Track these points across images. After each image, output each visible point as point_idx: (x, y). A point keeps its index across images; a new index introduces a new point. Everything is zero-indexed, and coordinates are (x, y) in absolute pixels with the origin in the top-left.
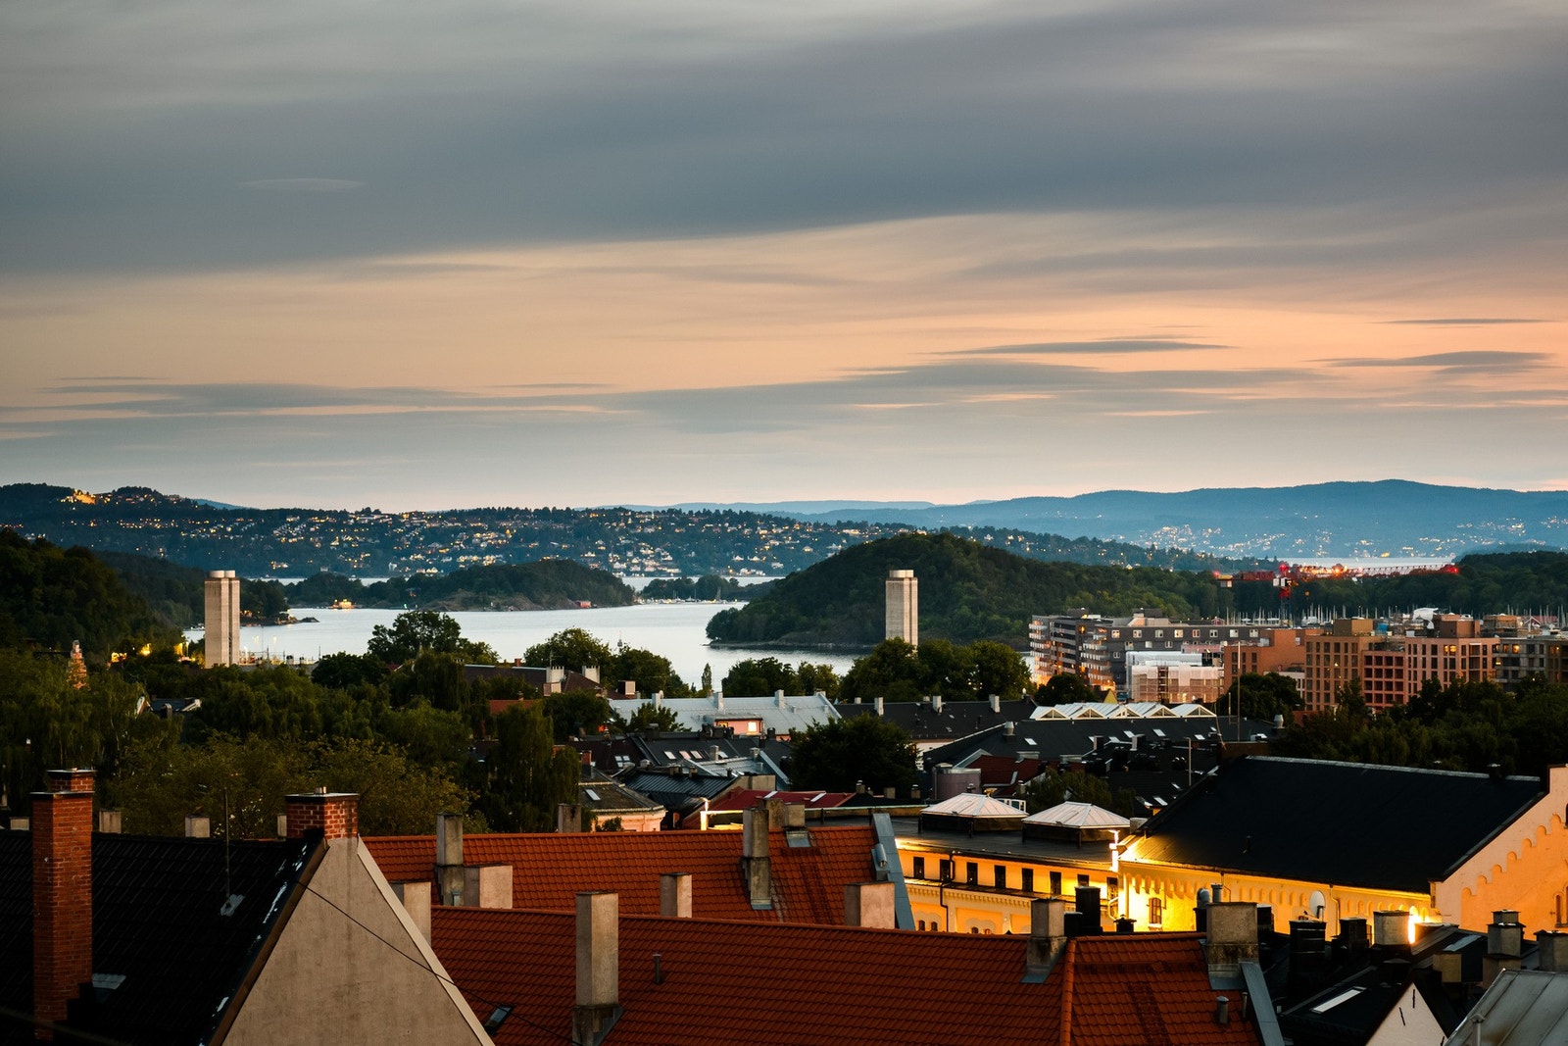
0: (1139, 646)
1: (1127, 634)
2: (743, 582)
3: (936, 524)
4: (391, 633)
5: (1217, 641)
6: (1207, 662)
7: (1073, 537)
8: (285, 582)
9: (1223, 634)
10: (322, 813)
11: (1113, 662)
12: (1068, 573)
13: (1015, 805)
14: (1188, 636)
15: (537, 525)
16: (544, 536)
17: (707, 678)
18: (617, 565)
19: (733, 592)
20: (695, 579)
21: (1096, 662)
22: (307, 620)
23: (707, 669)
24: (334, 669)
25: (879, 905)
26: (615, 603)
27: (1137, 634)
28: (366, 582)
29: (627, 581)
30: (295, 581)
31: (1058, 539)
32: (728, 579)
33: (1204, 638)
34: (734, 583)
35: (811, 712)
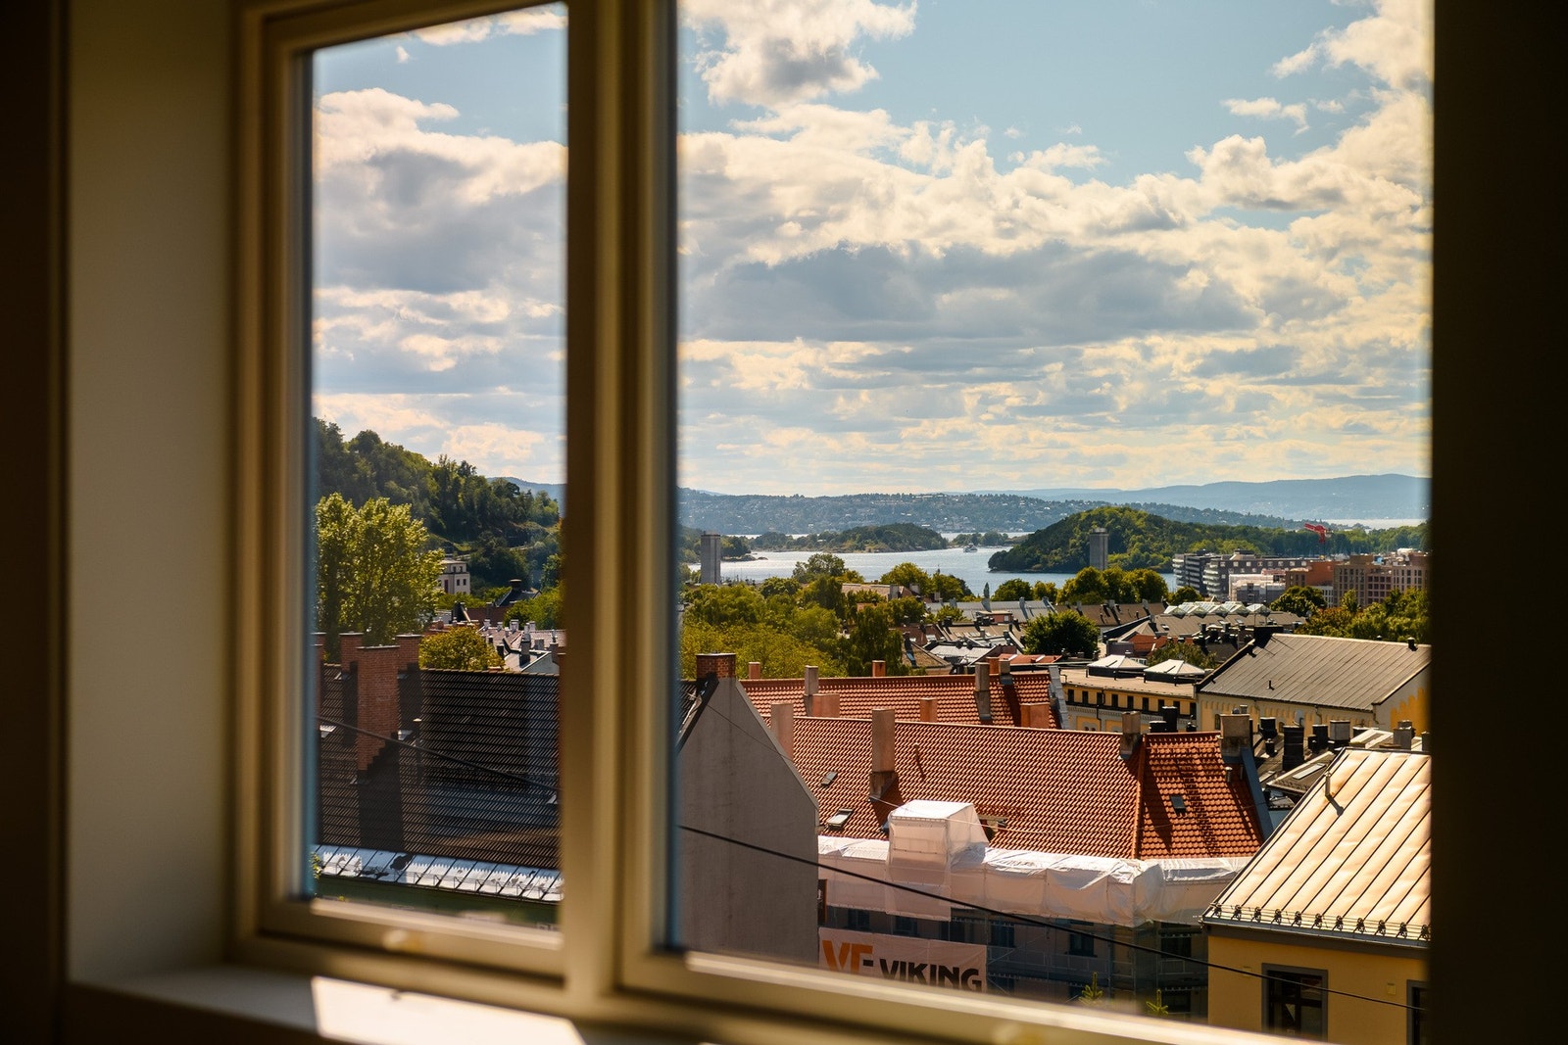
0: (1237, 571)
1: (1229, 564)
2: (1011, 535)
3: (1121, 502)
4: (806, 566)
5: (1282, 568)
6: (1276, 580)
7: (1202, 509)
8: (749, 537)
9: (1286, 564)
10: (716, 664)
11: (1221, 580)
12: (1197, 530)
13: (1141, 662)
14: (1265, 565)
15: (893, 503)
16: (899, 509)
17: (986, 592)
18: (939, 526)
19: (1004, 542)
20: (983, 534)
21: (1211, 580)
22: (761, 558)
23: (987, 585)
24: (771, 588)
25: (1040, 716)
26: (936, 548)
27: (1236, 564)
28: (795, 537)
29: (943, 535)
30: (755, 537)
31: (1195, 510)
32: (1002, 534)
33: (1275, 565)
34: (1006, 537)
35: (1039, 611)
